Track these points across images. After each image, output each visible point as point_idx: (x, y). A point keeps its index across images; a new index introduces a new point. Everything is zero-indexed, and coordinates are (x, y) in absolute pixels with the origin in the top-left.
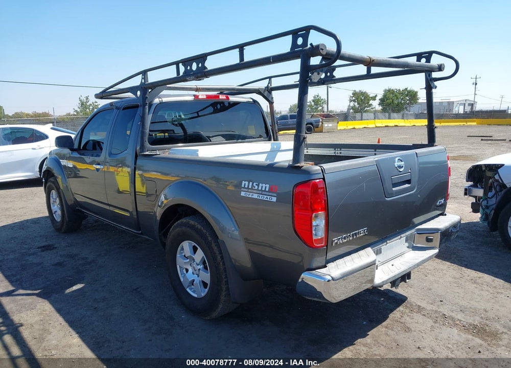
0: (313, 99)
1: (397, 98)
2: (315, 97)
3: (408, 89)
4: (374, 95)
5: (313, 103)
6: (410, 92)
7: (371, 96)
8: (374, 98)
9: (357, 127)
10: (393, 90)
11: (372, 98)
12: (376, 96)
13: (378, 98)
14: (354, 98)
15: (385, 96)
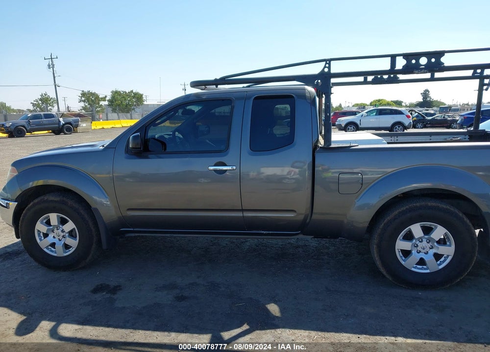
0: (40, 97)
1: (125, 100)
2: (42, 95)
3: (134, 91)
4: (104, 96)
5: (40, 102)
6: (136, 94)
7: (101, 96)
8: (104, 99)
9: (105, 127)
10: (120, 92)
11: (102, 98)
12: (106, 97)
13: (107, 99)
14: (83, 99)
15: (113, 97)
